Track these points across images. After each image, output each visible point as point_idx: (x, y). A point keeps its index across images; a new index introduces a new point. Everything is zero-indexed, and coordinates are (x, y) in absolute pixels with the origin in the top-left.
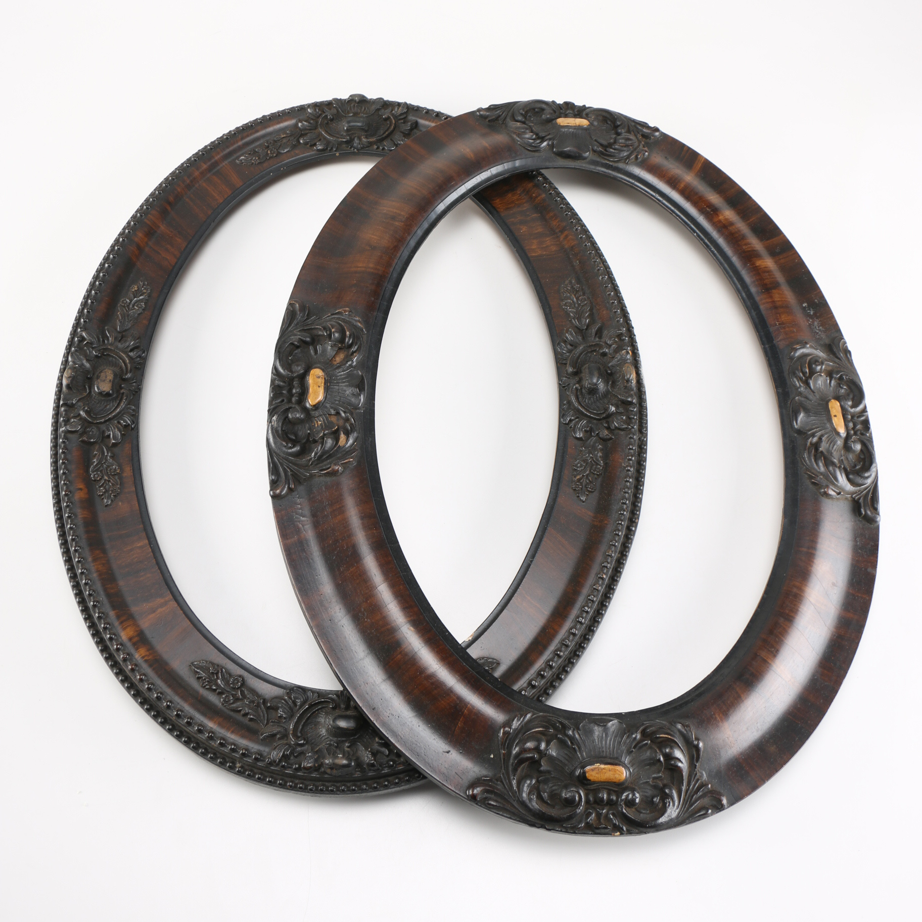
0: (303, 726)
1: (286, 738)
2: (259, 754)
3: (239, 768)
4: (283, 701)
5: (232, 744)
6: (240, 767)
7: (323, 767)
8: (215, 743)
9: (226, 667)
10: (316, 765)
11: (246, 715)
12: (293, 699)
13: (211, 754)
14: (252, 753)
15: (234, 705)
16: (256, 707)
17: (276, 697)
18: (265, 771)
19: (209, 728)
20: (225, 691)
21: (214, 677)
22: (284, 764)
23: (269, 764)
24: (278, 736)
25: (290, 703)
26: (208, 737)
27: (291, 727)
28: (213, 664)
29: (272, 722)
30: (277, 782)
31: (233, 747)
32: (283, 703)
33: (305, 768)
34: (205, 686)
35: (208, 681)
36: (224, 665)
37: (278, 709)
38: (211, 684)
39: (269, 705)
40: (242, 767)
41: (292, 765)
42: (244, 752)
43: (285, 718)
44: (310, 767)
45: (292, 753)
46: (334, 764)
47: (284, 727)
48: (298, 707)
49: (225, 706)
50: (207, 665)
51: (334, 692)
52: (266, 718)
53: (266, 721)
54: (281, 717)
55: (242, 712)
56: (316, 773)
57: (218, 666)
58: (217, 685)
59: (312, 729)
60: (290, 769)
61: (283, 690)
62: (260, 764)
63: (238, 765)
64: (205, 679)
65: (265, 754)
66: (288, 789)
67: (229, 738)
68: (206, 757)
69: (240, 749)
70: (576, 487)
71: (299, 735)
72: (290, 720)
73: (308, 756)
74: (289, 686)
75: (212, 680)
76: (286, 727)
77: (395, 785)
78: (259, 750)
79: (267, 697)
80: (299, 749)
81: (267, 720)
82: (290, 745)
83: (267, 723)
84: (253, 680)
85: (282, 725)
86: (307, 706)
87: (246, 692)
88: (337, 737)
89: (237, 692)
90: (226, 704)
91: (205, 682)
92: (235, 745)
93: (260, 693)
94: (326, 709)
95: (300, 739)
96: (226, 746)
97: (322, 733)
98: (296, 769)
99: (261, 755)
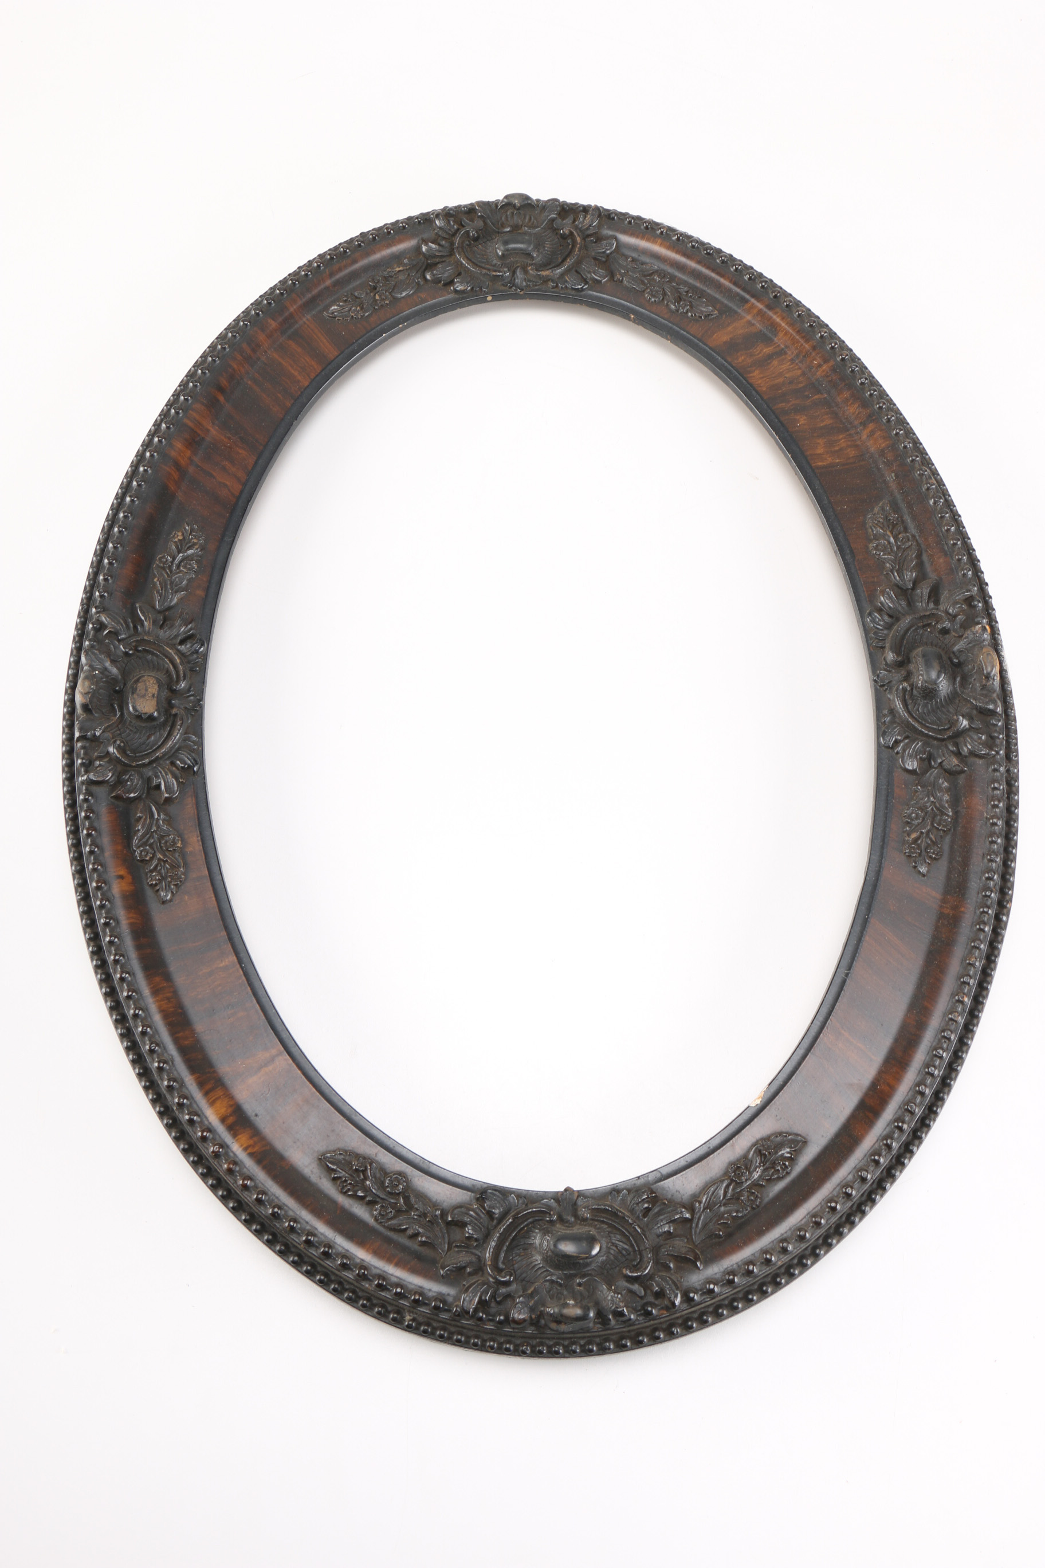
0: (507, 1252)
1: (481, 1273)
2: (441, 1301)
3: (409, 1321)
4: (472, 1213)
5: (397, 1285)
6: (410, 1320)
7: (544, 1319)
8: (370, 1285)
9: (376, 1159)
10: (533, 1316)
11: (416, 1235)
12: (487, 1208)
13: (364, 1300)
14: (428, 1299)
15: (393, 1222)
16: (430, 1224)
17: (460, 1206)
18: (450, 1325)
19: (358, 1261)
20: (378, 1200)
21: (359, 1176)
22: (481, 1315)
23: (458, 1315)
24: (468, 1270)
25: (483, 1216)
26: (358, 1275)
27: (487, 1255)
28: (357, 1156)
29: (457, 1246)
30: (470, 1341)
31: (399, 1290)
32: (471, 1216)
33: (515, 1321)
34: (346, 1192)
35: (350, 1184)
36: (374, 1157)
37: (466, 1226)
38: (356, 1188)
39: (450, 1219)
40: (413, 1320)
41: (494, 1316)
42: (417, 1297)
43: (476, 1240)
44: (524, 1320)
45: (493, 1297)
46: (562, 1315)
47: (476, 1255)
48: (495, 1221)
49: (381, 1223)
50: (347, 1158)
51: (550, 1195)
52: (447, 1240)
53: (446, 1246)
54: (470, 1238)
55: (410, 1232)
56: (533, 1328)
57: (364, 1158)
58: (365, 1189)
59: (519, 1255)
60: (491, 1324)
61: (469, 1193)
62: (444, 1316)
63: (408, 1318)
64: (346, 1181)
65: (450, 1299)
66: (487, 1351)
67: (392, 1275)
68: (355, 1305)
69: (410, 1292)
70: (910, 852)
71: (501, 1266)
72: (484, 1241)
73: (518, 1303)
74: (479, 1187)
75: (356, 1182)
76: (480, 1254)
77: (654, 1341)
78: (440, 1294)
79: (445, 1205)
80: (503, 1290)
81: (449, 1244)
82: (487, 1283)
83: (449, 1249)
84: (421, 1180)
85: (474, 1251)
86: (510, 1220)
87: (413, 1200)
88: (562, 1270)
89: (398, 1200)
90: (383, 1219)
91: (346, 1186)
92: (402, 1288)
93: (434, 1200)
94: (540, 1222)
95: (503, 1274)
96: (388, 1289)
97: (537, 1263)
98: (500, 1322)
99: (444, 1302)
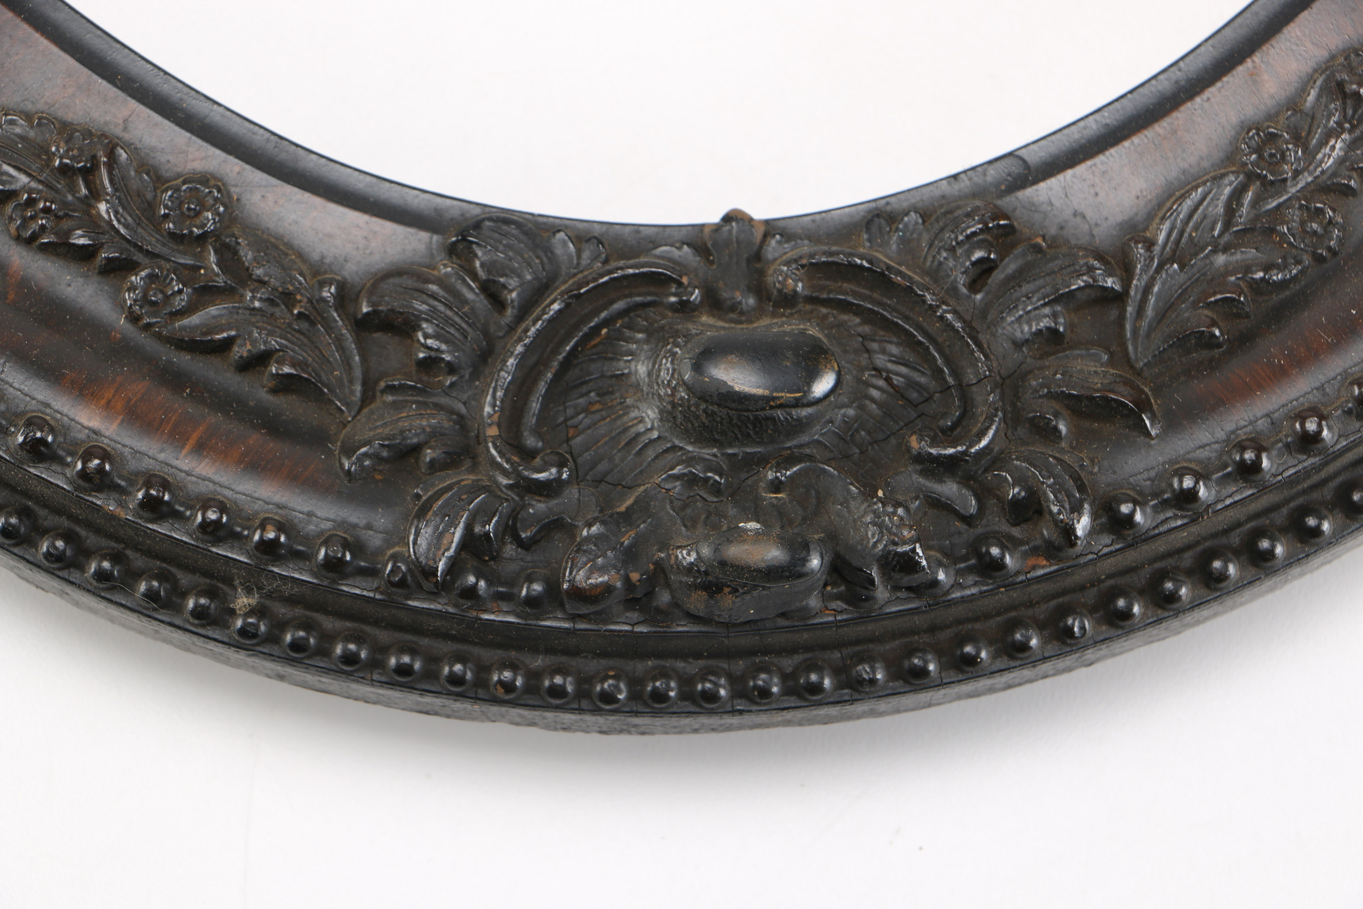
0: (548, 398)
1: (468, 463)
2: (346, 545)
3: (247, 615)
4: (434, 288)
5: (206, 504)
6: (252, 612)
7: (668, 585)
8: (122, 505)
9: (127, 136)
10: (635, 576)
11: (260, 360)
12: (482, 274)
13: (104, 557)
14: (307, 539)
15: (195, 319)
16: (305, 325)
17: (396, 272)
18: (376, 623)
19: (82, 436)
20: (138, 257)
21: (73, 189)
22: (472, 579)
23: (402, 583)
24: (429, 454)
25: (470, 296)
26: (84, 475)
27: (488, 409)
28: (66, 129)
29: (390, 389)
30: (439, 671)
31: (212, 516)
32: (434, 296)
33: (579, 594)
34: (34, 238)
35: (47, 210)
36: (118, 131)
37: (417, 327)
38: (66, 224)
39: (365, 310)
40: (259, 611)
41: (513, 582)
42: (271, 535)
43: (451, 369)
44: (608, 589)
45: (510, 529)
46: (723, 564)
47: (451, 412)
48: (509, 312)
49: (148, 326)
50: (32, 134)
51: (678, 235)
52: (358, 373)
53: (358, 388)
54: (431, 364)
55: (240, 351)
56: (634, 616)
57: (88, 133)
58: (94, 224)
59: (586, 410)
60: (505, 606)
61: (424, 235)
62: (352, 588)
63: (243, 601)
64: (31, 202)
65: (375, 540)
66: (495, 701)
67: (188, 474)
68: (75, 576)
69: (248, 521)
71: (531, 441)
72: (476, 374)
73: (588, 539)
74: (455, 213)
75: (64, 204)
76: (462, 409)
77: (1012, 657)
78: (342, 524)
79: (351, 271)
80: (538, 507)
81: (364, 384)
82: (490, 490)
83: (367, 398)
84: (270, 197)
85: (444, 400)
86: (556, 306)
87: (247, 255)
88: (720, 445)
89: (200, 256)
90: (154, 314)
91: (33, 218)
92: (222, 508)
93: (315, 256)
94: (651, 312)
95: (538, 461)
96: (177, 516)
97: (641, 428)
98: (532, 602)
99: (357, 547)
